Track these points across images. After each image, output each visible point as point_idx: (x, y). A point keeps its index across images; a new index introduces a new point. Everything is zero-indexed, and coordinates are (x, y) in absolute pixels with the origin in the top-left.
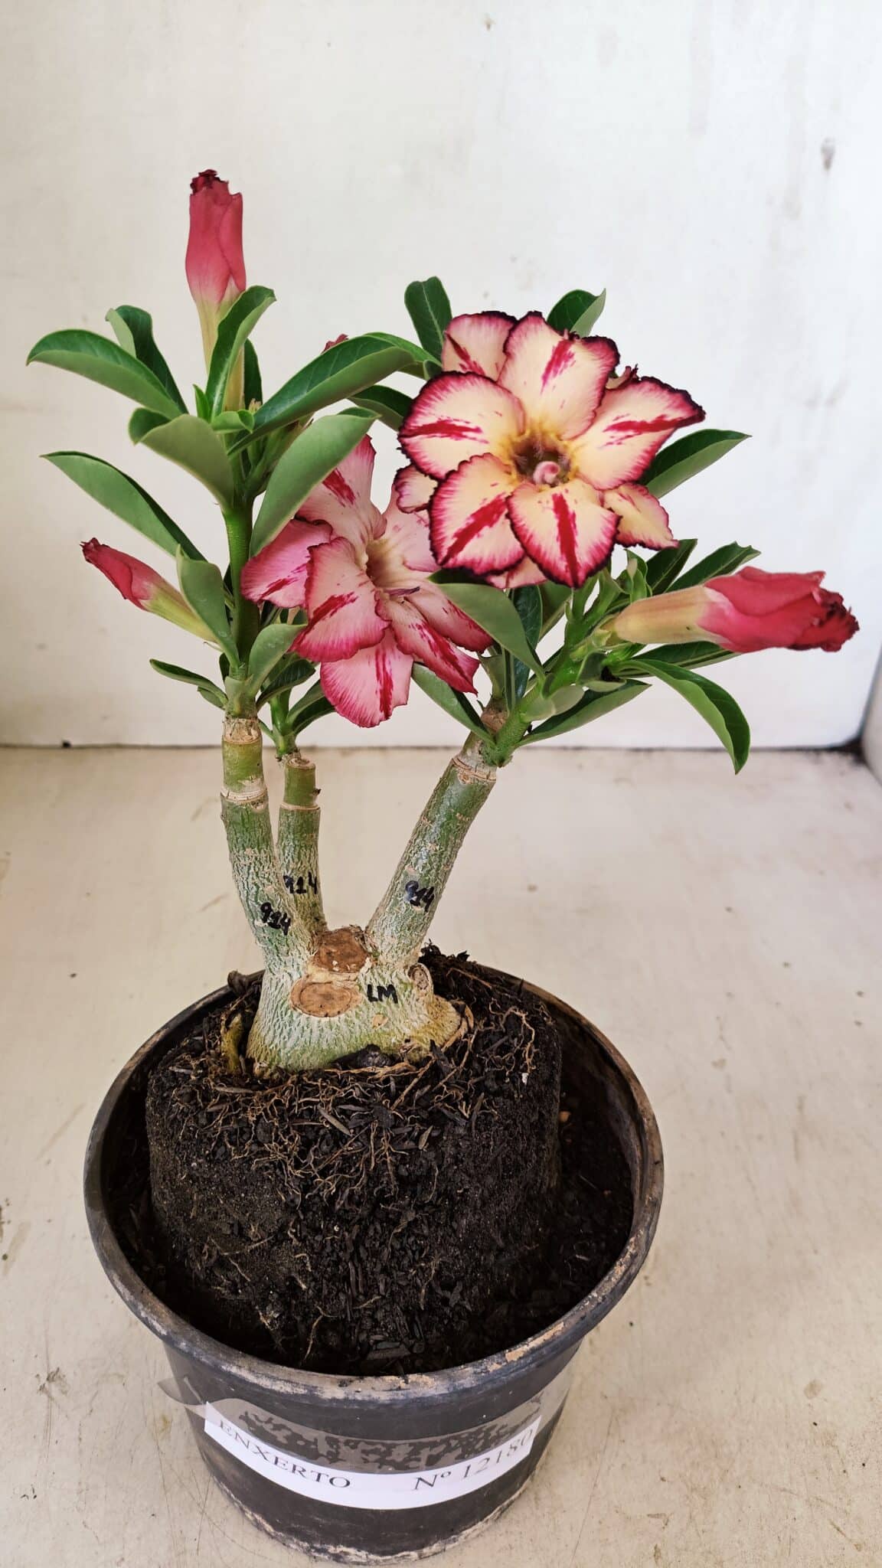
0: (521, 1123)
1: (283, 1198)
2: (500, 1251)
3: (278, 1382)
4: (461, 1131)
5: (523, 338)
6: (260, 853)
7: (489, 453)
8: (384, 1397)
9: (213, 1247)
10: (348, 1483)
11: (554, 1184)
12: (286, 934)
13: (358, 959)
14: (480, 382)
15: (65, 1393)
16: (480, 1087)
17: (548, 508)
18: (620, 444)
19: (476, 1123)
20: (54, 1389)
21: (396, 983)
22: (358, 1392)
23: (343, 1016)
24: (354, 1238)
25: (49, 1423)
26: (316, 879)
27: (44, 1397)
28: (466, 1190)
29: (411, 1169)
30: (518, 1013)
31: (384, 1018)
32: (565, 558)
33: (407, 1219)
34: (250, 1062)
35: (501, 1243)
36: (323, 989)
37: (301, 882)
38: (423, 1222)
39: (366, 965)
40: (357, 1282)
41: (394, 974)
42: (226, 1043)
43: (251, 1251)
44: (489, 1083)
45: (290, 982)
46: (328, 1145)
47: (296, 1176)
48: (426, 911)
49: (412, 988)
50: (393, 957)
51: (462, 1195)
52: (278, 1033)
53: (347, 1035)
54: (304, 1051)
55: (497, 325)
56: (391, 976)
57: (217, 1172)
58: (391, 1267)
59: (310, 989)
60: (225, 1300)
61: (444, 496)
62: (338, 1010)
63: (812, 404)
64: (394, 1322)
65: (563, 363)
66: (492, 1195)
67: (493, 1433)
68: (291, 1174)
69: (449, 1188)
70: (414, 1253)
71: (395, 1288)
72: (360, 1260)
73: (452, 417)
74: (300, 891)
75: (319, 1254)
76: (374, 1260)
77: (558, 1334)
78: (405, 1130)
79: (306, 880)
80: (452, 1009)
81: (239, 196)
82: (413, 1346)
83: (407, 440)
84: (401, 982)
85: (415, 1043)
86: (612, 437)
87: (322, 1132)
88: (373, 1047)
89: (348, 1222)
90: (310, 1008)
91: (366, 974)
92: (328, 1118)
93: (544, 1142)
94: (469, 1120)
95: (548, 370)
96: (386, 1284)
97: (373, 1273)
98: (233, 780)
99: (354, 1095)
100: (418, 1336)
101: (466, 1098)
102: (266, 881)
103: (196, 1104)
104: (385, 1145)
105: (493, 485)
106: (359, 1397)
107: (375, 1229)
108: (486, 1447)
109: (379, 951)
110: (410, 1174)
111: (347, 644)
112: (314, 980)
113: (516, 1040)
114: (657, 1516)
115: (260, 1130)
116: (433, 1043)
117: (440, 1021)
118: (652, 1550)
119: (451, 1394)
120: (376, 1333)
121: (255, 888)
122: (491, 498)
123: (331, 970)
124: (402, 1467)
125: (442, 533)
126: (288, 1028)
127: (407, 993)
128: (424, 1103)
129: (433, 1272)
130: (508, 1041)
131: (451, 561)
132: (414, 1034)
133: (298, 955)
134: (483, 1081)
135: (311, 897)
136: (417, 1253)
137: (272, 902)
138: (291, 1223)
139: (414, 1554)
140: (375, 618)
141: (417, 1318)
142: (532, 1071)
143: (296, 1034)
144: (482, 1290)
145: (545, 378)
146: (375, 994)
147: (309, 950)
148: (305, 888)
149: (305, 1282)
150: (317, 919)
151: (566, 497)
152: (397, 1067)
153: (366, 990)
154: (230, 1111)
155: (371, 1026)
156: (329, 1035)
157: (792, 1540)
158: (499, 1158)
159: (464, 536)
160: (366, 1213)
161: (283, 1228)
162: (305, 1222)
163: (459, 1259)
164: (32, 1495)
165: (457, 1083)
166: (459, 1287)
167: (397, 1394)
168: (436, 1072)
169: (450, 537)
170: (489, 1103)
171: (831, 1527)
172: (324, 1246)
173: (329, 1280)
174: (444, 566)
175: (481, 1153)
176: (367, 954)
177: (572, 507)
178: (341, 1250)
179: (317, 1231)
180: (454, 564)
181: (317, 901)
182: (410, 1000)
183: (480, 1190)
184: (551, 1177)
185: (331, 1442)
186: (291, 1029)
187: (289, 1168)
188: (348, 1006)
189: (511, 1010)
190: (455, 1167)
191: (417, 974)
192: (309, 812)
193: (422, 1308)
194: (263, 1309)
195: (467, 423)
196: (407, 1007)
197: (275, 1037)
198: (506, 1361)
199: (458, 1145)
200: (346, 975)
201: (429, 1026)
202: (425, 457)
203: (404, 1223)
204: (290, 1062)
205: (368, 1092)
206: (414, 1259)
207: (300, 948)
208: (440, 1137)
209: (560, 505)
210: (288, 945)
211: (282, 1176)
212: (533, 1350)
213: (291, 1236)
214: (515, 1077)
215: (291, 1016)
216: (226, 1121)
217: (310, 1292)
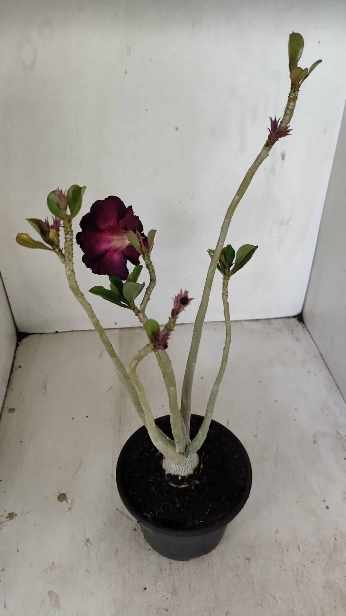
15: (91, 544)
20: (88, 544)
25: (88, 553)
27: (86, 546)
63: (281, 224)
157: (269, 570)
164: (87, 571)
171: (279, 566)
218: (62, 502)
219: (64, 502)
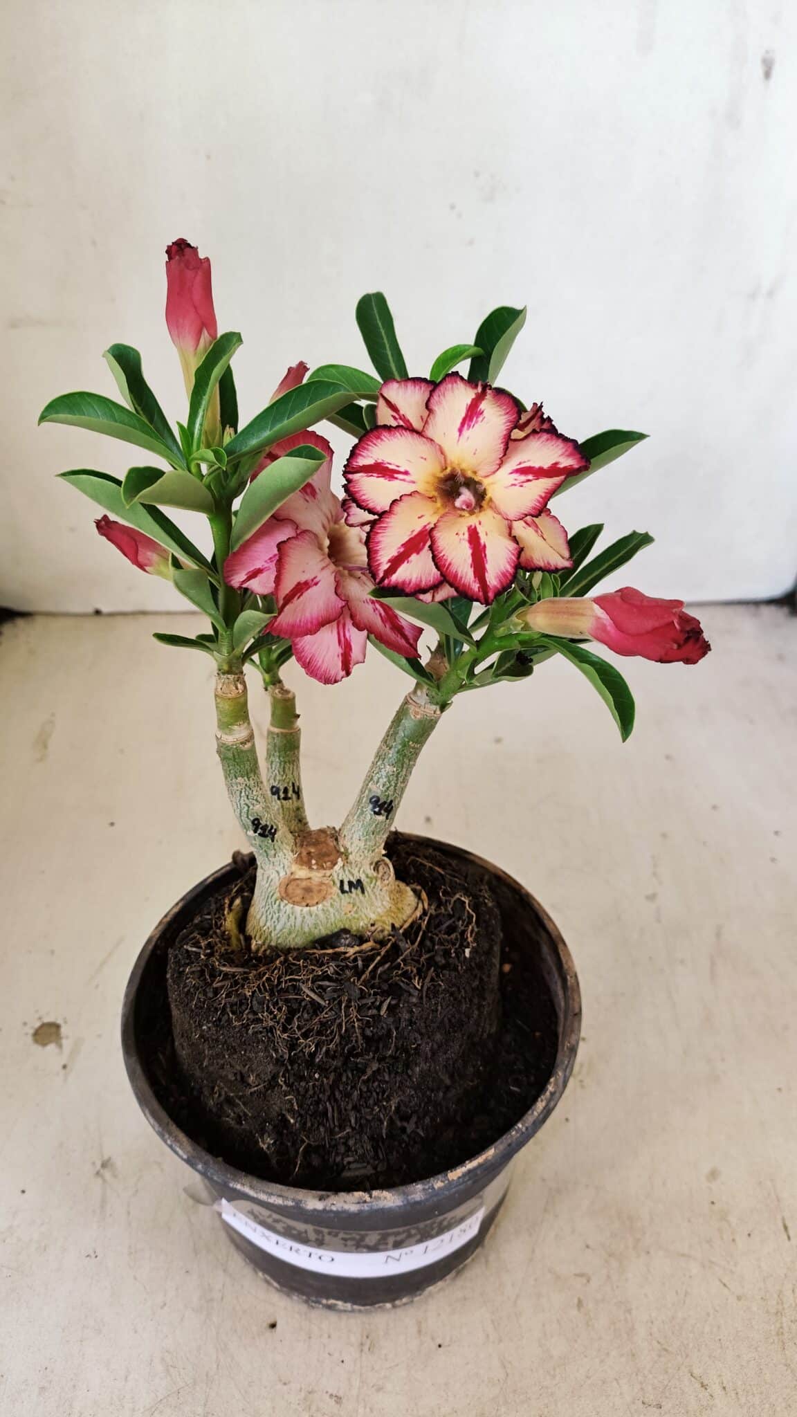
0: (464, 988)
1: (274, 1055)
2: (448, 1088)
3: (272, 1197)
4: (414, 1000)
5: (441, 397)
6: (249, 780)
7: (416, 491)
8: (353, 1208)
9: (221, 1089)
10: (333, 1260)
11: (493, 1030)
12: (273, 841)
13: (332, 858)
14: (407, 434)
15: (115, 1176)
16: (431, 962)
17: (464, 539)
18: (521, 486)
19: (427, 992)
20: (107, 1174)
21: (363, 878)
22: (333, 1204)
23: (320, 906)
24: (331, 1083)
25: (104, 1202)
26: (298, 788)
27: (99, 1181)
28: (419, 1045)
29: (375, 1030)
30: (463, 899)
31: (354, 906)
32: (477, 581)
33: (371, 1069)
34: (248, 939)
35: (448, 1082)
36: (304, 884)
37: (286, 790)
38: (384, 1071)
39: (339, 863)
40: (333, 1116)
41: (362, 870)
42: (229, 923)
43: (251, 1093)
44: (438, 959)
45: (277, 878)
46: (308, 1014)
47: (284, 1039)
48: (387, 818)
49: (376, 881)
50: (360, 856)
51: (416, 1049)
52: (270, 917)
53: (324, 921)
54: (290, 933)
55: (421, 388)
56: (359, 871)
57: (222, 1034)
58: (360, 1105)
59: (294, 883)
60: (232, 1128)
61: (379, 531)
62: (316, 901)
63: (753, 296)
64: (363, 1147)
65: (475, 419)
66: (440, 1047)
67: (445, 1223)
68: (280, 1037)
69: (405, 1044)
70: (378, 1094)
71: (363, 1121)
72: (336, 1100)
73: (387, 460)
74: (286, 798)
75: (304, 1096)
76: (347, 1100)
77: (490, 1158)
78: (369, 1001)
79: (291, 789)
80: (411, 893)
81: (207, 260)
82: (377, 1165)
83: (350, 476)
84: (367, 877)
85: (378, 926)
86: (516, 480)
87: (303, 1004)
88: (345, 931)
89: (327, 1070)
90: (294, 899)
91: (339, 871)
92: (308, 992)
93: (484, 999)
94: (421, 991)
95: (463, 424)
96: (356, 1118)
97: (346, 1110)
98: (225, 726)
99: (329, 972)
100: (381, 1156)
101: (419, 972)
102: (254, 802)
103: (205, 979)
104: (354, 1013)
105: (419, 518)
106: (334, 1208)
107: (347, 1077)
108: (438, 1234)
109: (350, 851)
110: (373, 1035)
111: (312, 623)
112: (297, 877)
113: (461, 922)
114: (581, 1275)
115: (254, 1002)
116: (393, 926)
117: (400, 905)
118: (576, 1301)
119: (404, 1205)
120: (348, 1156)
121: (246, 808)
122: (418, 529)
123: (310, 868)
124: (374, 1249)
125: (378, 560)
126: (277, 915)
127: (372, 885)
128: (385, 977)
129: (393, 1108)
130: (454, 922)
131: (386, 581)
132: (378, 918)
133: (283, 856)
134: (433, 956)
135: (295, 802)
136: (380, 1094)
137: (260, 817)
138: (281, 1074)
139: (388, 1305)
140: (334, 597)
141: (381, 1144)
142: (473, 947)
143: (283, 919)
144: (433, 1119)
145: (460, 431)
146: (346, 887)
147: (292, 851)
148: (289, 795)
149: (293, 1118)
150: (300, 821)
151: (479, 529)
152: (366, 946)
153: (338, 885)
154: (231, 987)
155: (343, 913)
156: (310, 921)
157: (686, 1293)
158: (446, 1019)
159: (396, 562)
160: (340, 1064)
161: (275, 1077)
162: (292, 1072)
163: (414, 1098)
164: (93, 1256)
165: (412, 960)
166: (414, 1119)
167: (363, 1206)
168: (396, 950)
169: (385, 562)
170: (438, 976)
171: (718, 1283)
172: (307, 1090)
173: (311, 1116)
174: (381, 585)
175: (431, 1015)
176: (339, 854)
177: (483, 539)
178: (321, 1092)
179: (302, 1078)
180: (389, 584)
181: (300, 806)
182: (375, 890)
183: (430, 1044)
184: (491, 1025)
185: (317, 1232)
186: (279, 916)
187: (278, 1032)
188: (324, 898)
189: (457, 896)
190: (410, 1028)
191: (381, 868)
192: (291, 733)
193: (385, 1137)
194: (262, 1136)
195: (398, 466)
196: (373, 897)
197: (267, 921)
198: (448, 1180)
199: (412, 1011)
200: (322, 872)
201: (392, 912)
202: (364, 495)
203: (369, 1072)
204: (279, 941)
205: (340, 970)
206: (378, 1099)
207: (285, 851)
208: (397, 1005)
209: (474, 536)
210: (275, 850)
211: (273, 1038)
212: (470, 1171)
213: (282, 1083)
214: (460, 952)
215: (279, 905)
216: (228, 996)
217: (297, 1125)
218: (44, 1045)
219: (51, 1047)
